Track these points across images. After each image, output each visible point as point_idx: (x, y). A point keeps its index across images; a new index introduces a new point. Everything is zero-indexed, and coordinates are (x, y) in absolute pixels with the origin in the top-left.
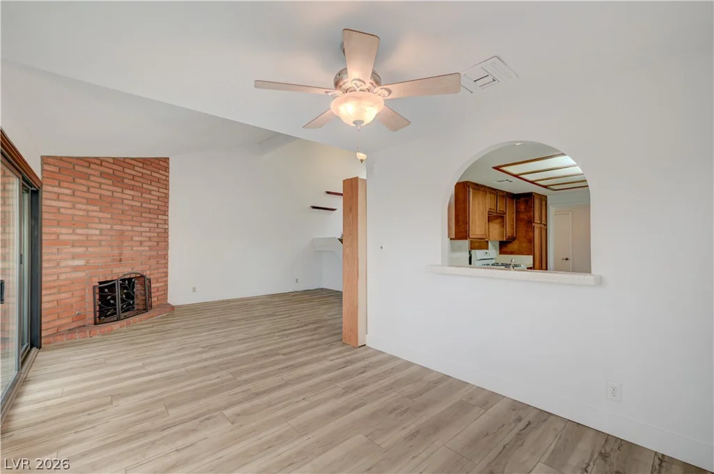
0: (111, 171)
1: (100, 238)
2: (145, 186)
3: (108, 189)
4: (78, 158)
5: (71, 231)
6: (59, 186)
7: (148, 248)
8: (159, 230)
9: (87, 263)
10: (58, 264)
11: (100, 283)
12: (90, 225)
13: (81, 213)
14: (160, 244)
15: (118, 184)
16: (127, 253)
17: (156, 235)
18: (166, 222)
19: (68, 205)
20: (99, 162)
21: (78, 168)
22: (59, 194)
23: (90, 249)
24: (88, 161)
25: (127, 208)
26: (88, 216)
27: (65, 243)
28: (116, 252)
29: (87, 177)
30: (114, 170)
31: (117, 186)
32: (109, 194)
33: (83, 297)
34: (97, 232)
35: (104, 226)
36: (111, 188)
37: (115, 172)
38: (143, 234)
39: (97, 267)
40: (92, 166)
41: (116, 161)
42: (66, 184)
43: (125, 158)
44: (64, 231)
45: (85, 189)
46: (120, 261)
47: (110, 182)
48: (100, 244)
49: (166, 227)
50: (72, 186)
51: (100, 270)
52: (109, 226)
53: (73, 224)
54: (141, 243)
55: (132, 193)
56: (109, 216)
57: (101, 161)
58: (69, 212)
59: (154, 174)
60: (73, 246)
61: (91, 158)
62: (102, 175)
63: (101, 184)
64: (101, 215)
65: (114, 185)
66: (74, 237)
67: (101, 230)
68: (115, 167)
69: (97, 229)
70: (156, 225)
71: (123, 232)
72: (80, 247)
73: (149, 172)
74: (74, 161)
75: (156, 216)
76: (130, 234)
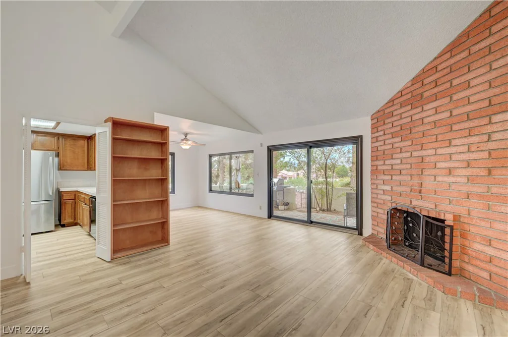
0: (409, 96)
1: (401, 166)
5: (383, 162)
6: (377, 131)
7: (465, 180)
8: (491, 145)
9: (392, 189)
12: (394, 156)
13: (389, 147)
14: (494, 172)
16: (429, 183)
17: (485, 155)
19: (381, 143)
20: (400, 94)
21: (386, 111)
22: (377, 137)
23: (394, 177)
26: (393, 148)
27: (380, 172)
29: (391, 114)
30: (412, 92)
31: (417, 107)
32: (410, 119)
34: (399, 161)
35: (404, 155)
39: (400, 195)
40: (394, 102)
41: (414, 81)
42: (380, 128)
44: (380, 163)
45: (391, 125)
47: (409, 107)
48: (401, 172)
50: (383, 128)
52: (408, 155)
53: (384, 157)
54: (450, 171)
56: (409, 143)
58: (382, 148)
60: (384, 174)
62: (402, 104)
63: (401, 114)
64: (402, 144)
65: (413, 108)
66: (384, 167)
67: (402, 159)
68: (413, 88)
69: (398, 158)
70: (485, 138)
71: (422, 158)
72: (388, 175)
74: (384, 107)
75: (486, 120)
76: (433, 159)
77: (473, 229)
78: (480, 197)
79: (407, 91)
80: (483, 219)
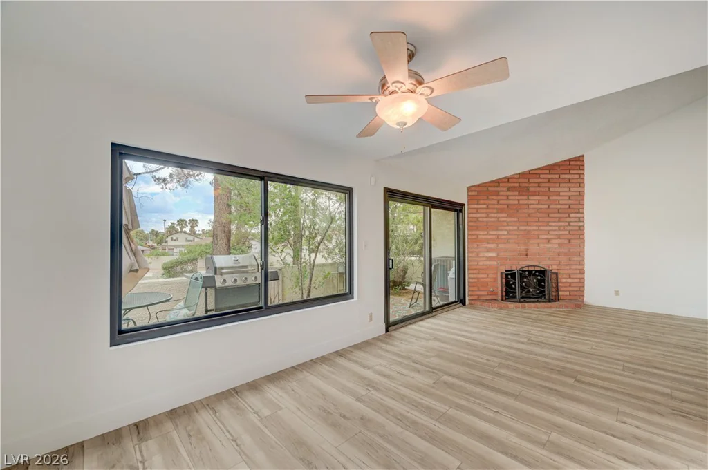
0: (517, 185)
1: (509, 237)
2: (552, 189)
3: (514, 198)
4: (490, 182)
5: (486, 233)
6: (478, 204)
7: (557, 246)
8: (570, 228)
9: (498, 255)
10: (478, 255)
11: (506, 271)
12: (500, 228)
13: (493, 220)
14: (572, 241)
15: (524, 193)
16: (533, 249)
17: (567, 232)
18: (581, 220)
19: (484, 215)
20: (507, 180)
21: (490, 189)
22: (477, 209)
23: (500, 245)
24: (497, 182)
25: (533, 211)
26: (498, 221)
27: (482, 241)
28: (523, 248)
29: (497, 194)
30: (519, 183)
31: (523, 195)
32: (516, 202)
33: (495, 279)
34: (506, 233)
35: (511, 228)
36: (517, 198)
37: (521, 185)
38: (551, 232)
39: (506, 259)
40: (501, 184)
41: (521, 175)
42: (482, 202)
43: (529, 171)
44: (481, 233)
45: (496, 202)
46: (527, 255)
47: (517, 193)
48: (508, 241)
49: (581, 224)
50: (486, 202)
51: (508, 261)
52: (515, 228)
53: (488, 227)
54: (548, 241)
55: (538, 198)
56: (516, 220)
57: (508, 179)
58: (485, 220)
59: (562, 176)
60: (488, 243)
61: (500, 179)
62: (509, 189)
63: (508, 196)
64: (508, 219)
65: (519, 195)
66: (489, 237)
67: (509, 231)
68: (520, 180)
69: (506, 230)
70: (567, 224)
71: (528, 232)
72: (493, 243)
73: (557, 176)
74: (487, 185)
75: (567, 215)
76: (536, 233)
77: (561, 272)
78: (566, 254)
79: (514, 180)
80: (567, 265)
